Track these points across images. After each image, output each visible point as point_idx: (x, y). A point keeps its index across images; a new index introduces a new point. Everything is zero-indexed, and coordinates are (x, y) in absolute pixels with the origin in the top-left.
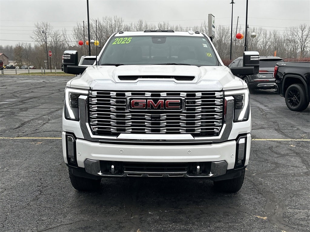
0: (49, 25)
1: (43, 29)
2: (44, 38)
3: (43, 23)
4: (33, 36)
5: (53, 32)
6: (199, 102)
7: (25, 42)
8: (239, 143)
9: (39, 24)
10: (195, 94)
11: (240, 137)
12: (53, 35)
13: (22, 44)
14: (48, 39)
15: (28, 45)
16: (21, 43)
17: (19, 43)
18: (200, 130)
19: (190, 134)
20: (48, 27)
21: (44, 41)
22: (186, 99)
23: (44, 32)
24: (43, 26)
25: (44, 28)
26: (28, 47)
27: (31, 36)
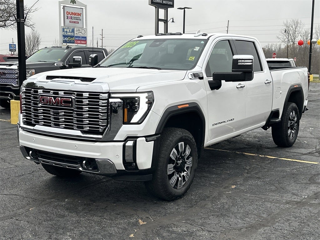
0: (300, 22)
1: (292, 27)
2: (293, 37)
3: (293, 21)
4: (280, 36)
5: (304, 30)
6: (86, 102)
7: (275, 43)
8: (126, 145)
9: (289, 21)
10: (83, 94)
11: (128, 139)
12: (304, 34)
13: (272, 46)
14: (297, 38)
15: (278, 46)
16: (270, 44)
17: (269, 44)
18: (88, 128)
19: (80, 131)
20: (299, 25)
21: (292, 42)
22: (76, 98)
23: (286, 32)
24: (293, 24)
25: (294, 27)
26: (278, 48)
27: (278, 36)
